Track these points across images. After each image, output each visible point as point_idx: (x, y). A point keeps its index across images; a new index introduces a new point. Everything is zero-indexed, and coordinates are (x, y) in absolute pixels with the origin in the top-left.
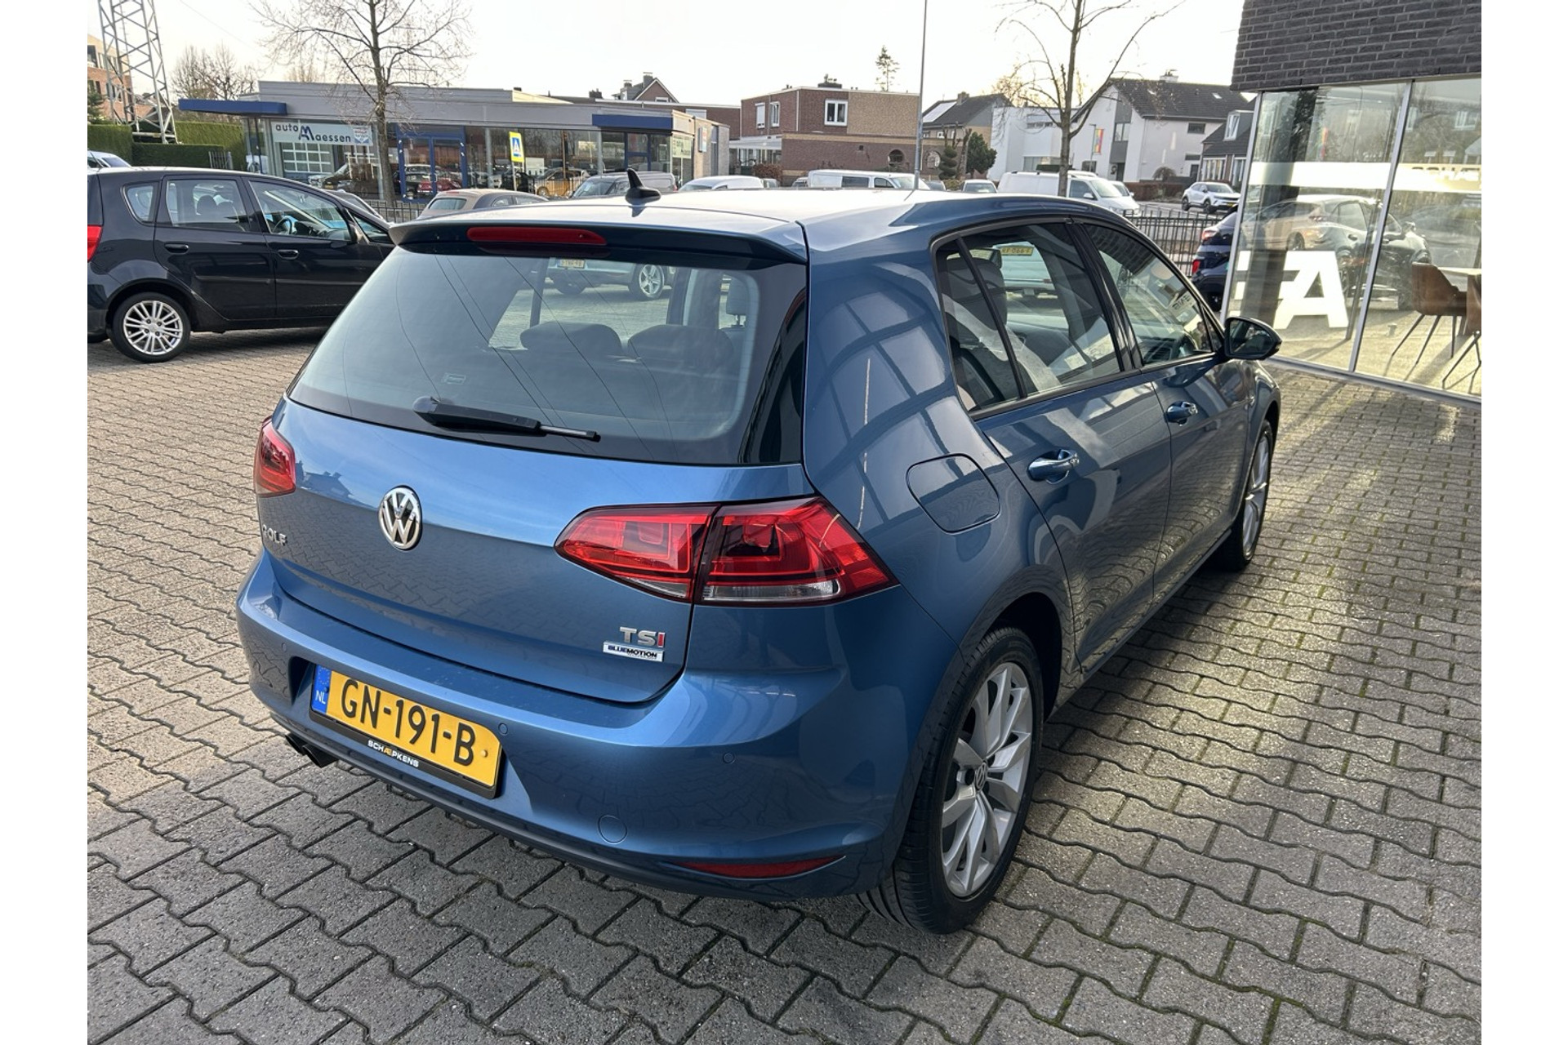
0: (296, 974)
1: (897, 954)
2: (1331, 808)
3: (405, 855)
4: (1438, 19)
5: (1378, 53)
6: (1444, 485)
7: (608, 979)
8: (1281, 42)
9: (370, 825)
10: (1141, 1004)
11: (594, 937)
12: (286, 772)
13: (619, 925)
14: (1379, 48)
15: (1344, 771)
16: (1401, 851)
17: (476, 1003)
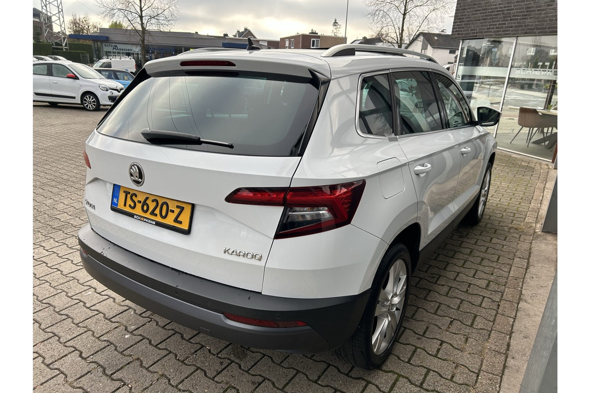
0: (45, 356)
1: (264, 355)
2: (438, 308)
3: (95, 315)
4: (526, 13)
5: (504, 26)
6: (516, 189)
7: (157, 361)
8: (469, 21)
9: (85, 303)
10: (348, 377)
11: (156, 346)
12: (59, 284)
13: (166, 342)
14: (505, 24)
15: (448, 294)
16: (460, 323)
17: (107, 369)
